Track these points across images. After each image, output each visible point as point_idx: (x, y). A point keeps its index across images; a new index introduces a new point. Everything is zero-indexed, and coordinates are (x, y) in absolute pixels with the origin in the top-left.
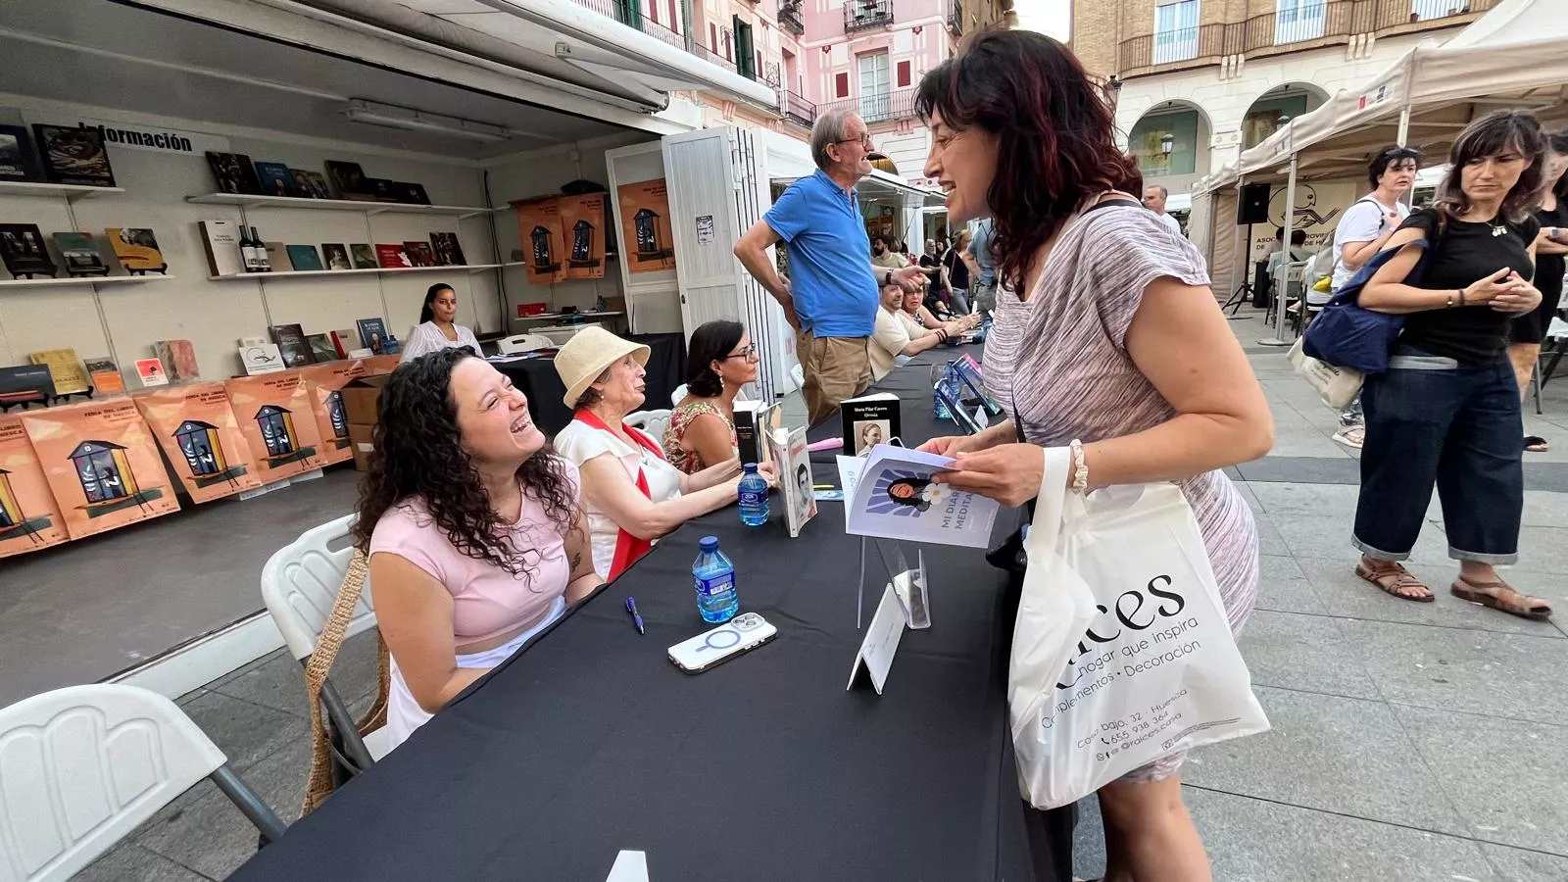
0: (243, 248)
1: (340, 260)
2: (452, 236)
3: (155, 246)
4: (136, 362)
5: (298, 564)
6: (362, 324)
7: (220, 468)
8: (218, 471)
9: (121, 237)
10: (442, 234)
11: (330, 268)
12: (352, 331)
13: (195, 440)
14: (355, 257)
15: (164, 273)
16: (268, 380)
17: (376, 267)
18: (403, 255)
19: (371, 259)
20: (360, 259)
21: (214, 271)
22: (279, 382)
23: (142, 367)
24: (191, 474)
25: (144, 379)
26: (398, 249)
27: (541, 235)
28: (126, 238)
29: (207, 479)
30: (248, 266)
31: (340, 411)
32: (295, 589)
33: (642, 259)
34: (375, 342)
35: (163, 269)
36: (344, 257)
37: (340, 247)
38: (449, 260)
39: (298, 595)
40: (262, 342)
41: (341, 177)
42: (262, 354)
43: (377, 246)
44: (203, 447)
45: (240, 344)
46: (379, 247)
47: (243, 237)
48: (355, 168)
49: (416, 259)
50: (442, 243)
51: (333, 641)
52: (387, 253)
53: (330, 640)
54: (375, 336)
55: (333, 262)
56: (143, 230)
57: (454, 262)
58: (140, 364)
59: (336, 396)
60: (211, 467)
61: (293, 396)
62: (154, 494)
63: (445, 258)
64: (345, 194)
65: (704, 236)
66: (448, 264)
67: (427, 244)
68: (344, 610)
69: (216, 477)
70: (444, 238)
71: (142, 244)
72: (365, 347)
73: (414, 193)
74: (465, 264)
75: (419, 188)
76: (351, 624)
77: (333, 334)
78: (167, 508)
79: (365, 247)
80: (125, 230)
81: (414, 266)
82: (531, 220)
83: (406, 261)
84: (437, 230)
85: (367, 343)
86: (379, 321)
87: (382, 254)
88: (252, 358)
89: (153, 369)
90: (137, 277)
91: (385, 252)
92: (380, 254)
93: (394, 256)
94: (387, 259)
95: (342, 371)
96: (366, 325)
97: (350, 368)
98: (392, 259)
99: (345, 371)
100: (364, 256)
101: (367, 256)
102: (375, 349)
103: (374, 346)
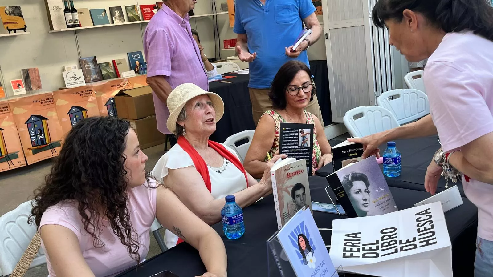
0: (65, 14)
1: (119, 16)
3: (22, 16)
4: (11, 81)
5: (14, 222)
6: (130, 55)
7: (47, 142)
8: (46, 144)
9: (5, 11)
11: (113, 23)
13: (36, 126)
14: (127, 14)
15: (25, 31)
16: (76, 91)
17: (140, 20)
19: (137, 15)
20: (130, 15)
21: (52, 28)
22: (81, 93)
23: (14, 84)
24: (31, 146)
25: (14, 90)
28: (7, 12)
29: (40, 149)
30: (68, 24)
31: (114, 110)
32: (10, 236)
34: (137, 67)
35: (24, 29)
36: (121, 14)
37: (119, 8)
39: (11, 239)
40: (75, 68)
42: (74, 76)
43: (140, 6)
44: (40, 130)
45: (64, 70)
46: (142, 7)
47: (65, 7)
51: (23, 268)
52: (147, 10)
53: (22, 267)
54: (137, 62)
55: (115, 18)
56: (16, 7)
58: (13, 82)
59: (112, 101)
60: (43, 141)
61: (88, 101)
62: (15, 156)
68: (32, 250)
69: (46, 146)
71: (15, 15)
72: (131, 70)
74: (193, 15)
76: (35, 260)
77: (114, 62)
78: (20, 164)
79: (133, 7)
80: (8, 7)
85: (133, 67)
86: (140, 53)
88: (69, 78)
89: (19, 85)
90: (12, 33)
91: (145, 9)
92: (142, 11)
93: (150, 11)
94: (146, 14)
95: (116, 86)
96: (132, 56)
97: (120, 83)
98: (149, 14)
99: (118, 85)
100: (132, 14)
101: (134, 14)
102: (137, 71)
103: (137, 69)
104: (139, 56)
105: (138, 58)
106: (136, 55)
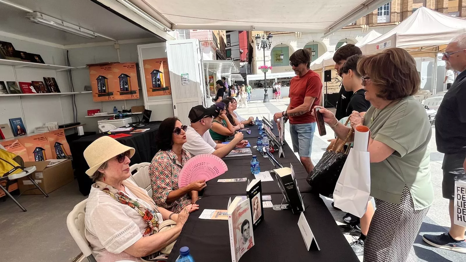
2: (53, 79)
6: (11, 121)
10: (49, 78)
12: (7, 124)
14: (9, 88)
17: (20, 93)
18: (32, 88)
19: (17, 89)
20: (12, 89)
26: (29, 84)
27: (102, 80)
33: (154, 90)
34: (19, 130)
36: (4, 88)
37: (2, 83)
38: (53, 90)
41: (4, 48)
43: (20, 83)
48: (10, 45)
49: (38, 89)
50: (50, 82)
54: (18, 127)
57: (55, 91)
63: (51, 89)
64: (6, 57)
65: (184, 82)
66: (53, 92)
67: (42, 82)
70: (50, 79)
73: (37, 59)
74: (60, 92)
75: (39, 56)
79: (14, 83)
81: (37, 93)
82: (96, 73)
83: (34, 90)
84: (47, 76)
85: (15, 130)
86: (20, 119)
87: (22, 86)
91: (24, 85)
92: (21, 87)
93: (28, 88)
94: (25, 89)
95: (8, 146)
96: (14, 121)
97: (12, 143)
98: (27, 89)
99: (10, 145)
100: (14, 88)
101: (15, 88)
102: (19, 133)
103: (18, 132)
104: (19, 122)
105: (19, 123)
106: (17, 121)
